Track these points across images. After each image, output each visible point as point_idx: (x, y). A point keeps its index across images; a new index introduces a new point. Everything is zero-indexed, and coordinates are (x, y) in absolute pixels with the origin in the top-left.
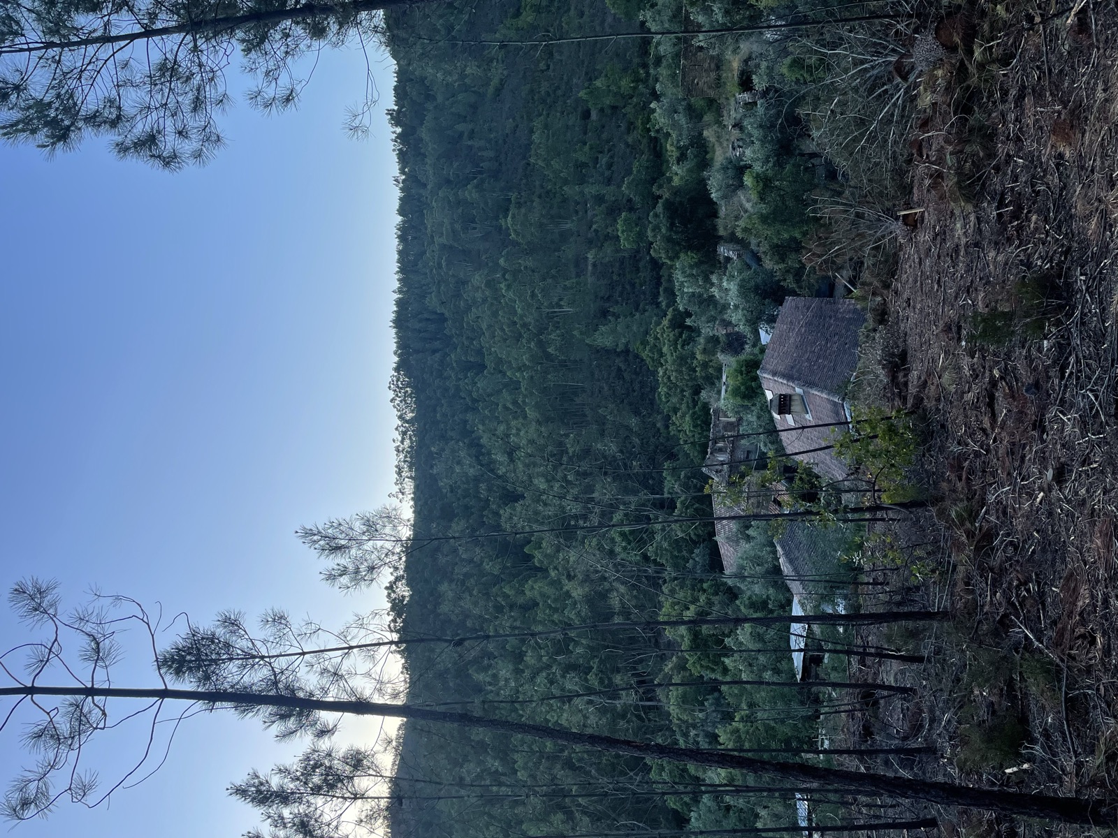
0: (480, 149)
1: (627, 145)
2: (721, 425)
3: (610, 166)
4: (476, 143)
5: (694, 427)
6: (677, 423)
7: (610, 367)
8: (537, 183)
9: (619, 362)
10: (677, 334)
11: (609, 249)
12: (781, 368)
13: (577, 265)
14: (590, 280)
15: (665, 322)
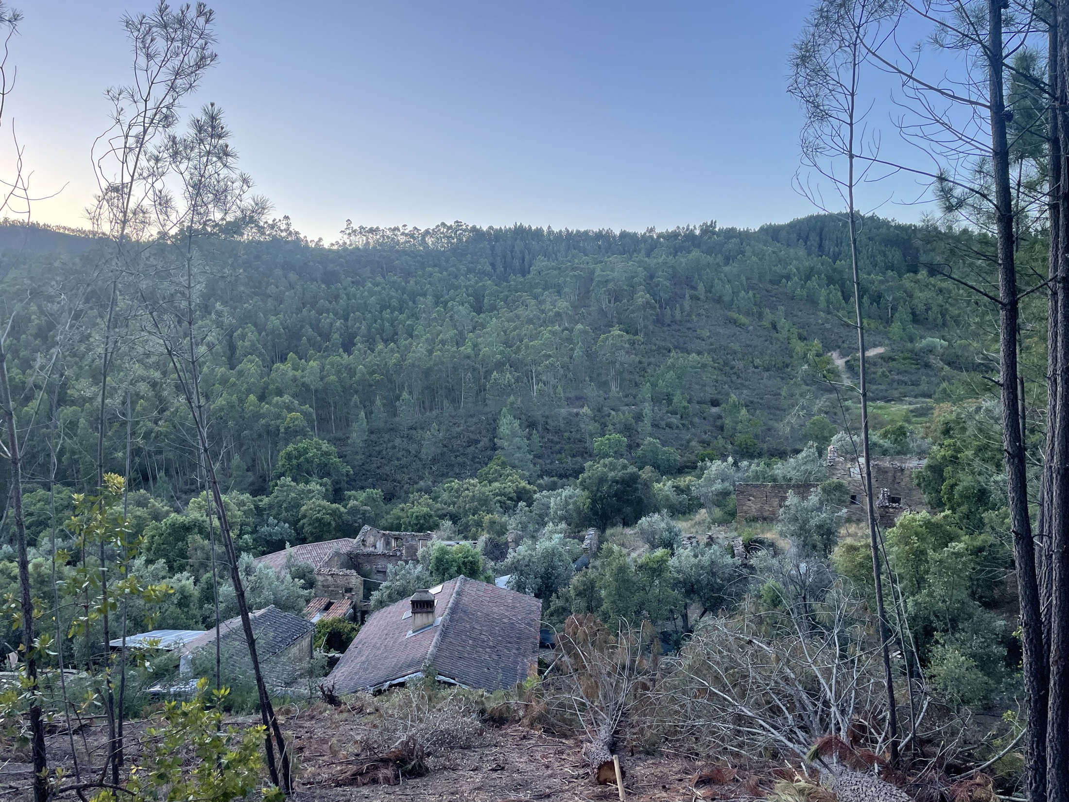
0: (682, 306)
1: (688, 442)
2: (414, 543)
3: (669, 426)
4: (687, 303)
5: (417, 517)
6: (422, 500)
7: (480, 433)
8: (652, 360)
9: (484, 442)
10: (511, 496)
11: (592, 427)
12: (465, 600)
13: (578, 398)
14: (563, 411)
15: (523, 484)
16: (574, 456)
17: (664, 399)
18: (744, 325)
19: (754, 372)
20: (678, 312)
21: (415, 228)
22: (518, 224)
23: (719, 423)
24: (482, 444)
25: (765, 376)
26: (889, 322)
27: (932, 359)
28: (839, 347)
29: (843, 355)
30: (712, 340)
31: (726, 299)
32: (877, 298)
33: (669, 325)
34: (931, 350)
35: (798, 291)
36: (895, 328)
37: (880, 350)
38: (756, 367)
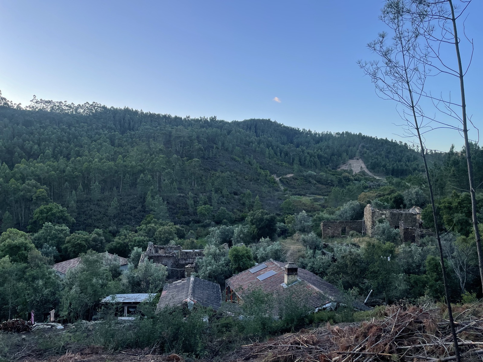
0: (212, 151)
4: (215, 150)
7: (136, 204)
16: (184, 215)
17: (218, 191)
18: (238, 161)
21: (72, 103)
22: (126, 107)
24: (138, 209)
25: (251, 183)
27: (311, 179)
28: (276, 173)
29: (278, 176)
30: (227, 166)
31: (230, 149)
32: (286, 154)
33: (207, 159)
34: (310, 176)
35: (257, 149)
37: (291, 175)
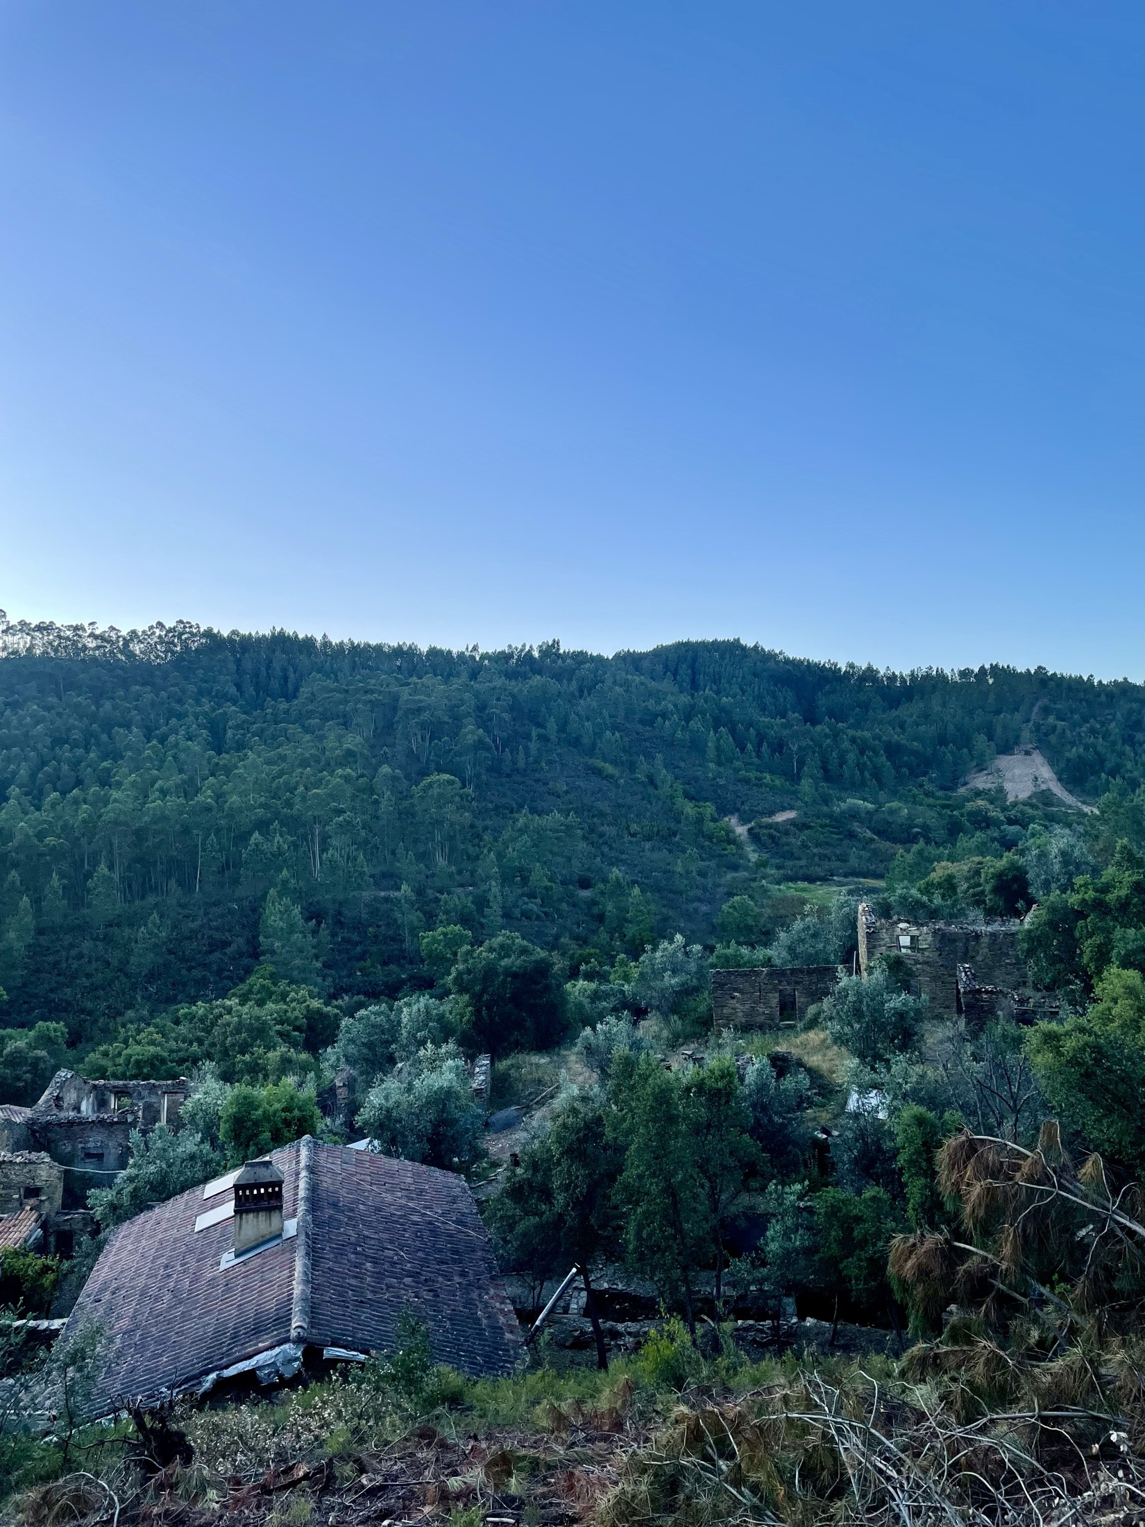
0: (526, 749)
1: (557, 937)
2: (153, 1099)
3: (527, 915)
5: (138, 1062)
6: (143, 1035)
7: (230, 931)
8: (489, 822)
9: (239, 943)
10: (298, 1023)
11: (414, 917)
13: (385, 875)
14: (366, 895)
15: (316, 1004)
16: (385, 963)
17: (515, 875)
18: (612, 777)
19: (630, 842)
20: (521, 755)
21: (112, 628)
22: (278, 630)
23: (595, 910)
24: (233, 948)
25: (647, 847)
26: (795, 778)
27: (856, 826)
28: (738, 810)
29: (744, 821)
30: (570, 797)
31: (586, 741)
32: (779, 747)
33: (508, 776)
34: (854, 815)
36: (806, 785)
38: (633, 835)
